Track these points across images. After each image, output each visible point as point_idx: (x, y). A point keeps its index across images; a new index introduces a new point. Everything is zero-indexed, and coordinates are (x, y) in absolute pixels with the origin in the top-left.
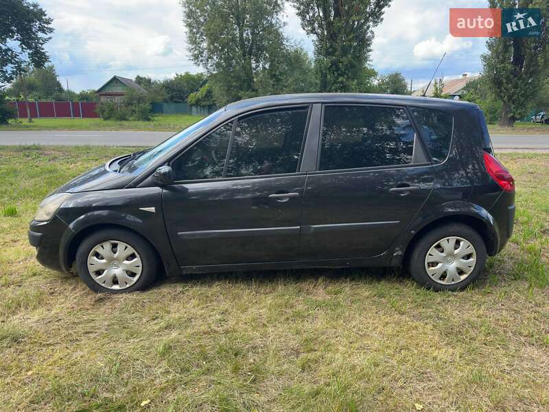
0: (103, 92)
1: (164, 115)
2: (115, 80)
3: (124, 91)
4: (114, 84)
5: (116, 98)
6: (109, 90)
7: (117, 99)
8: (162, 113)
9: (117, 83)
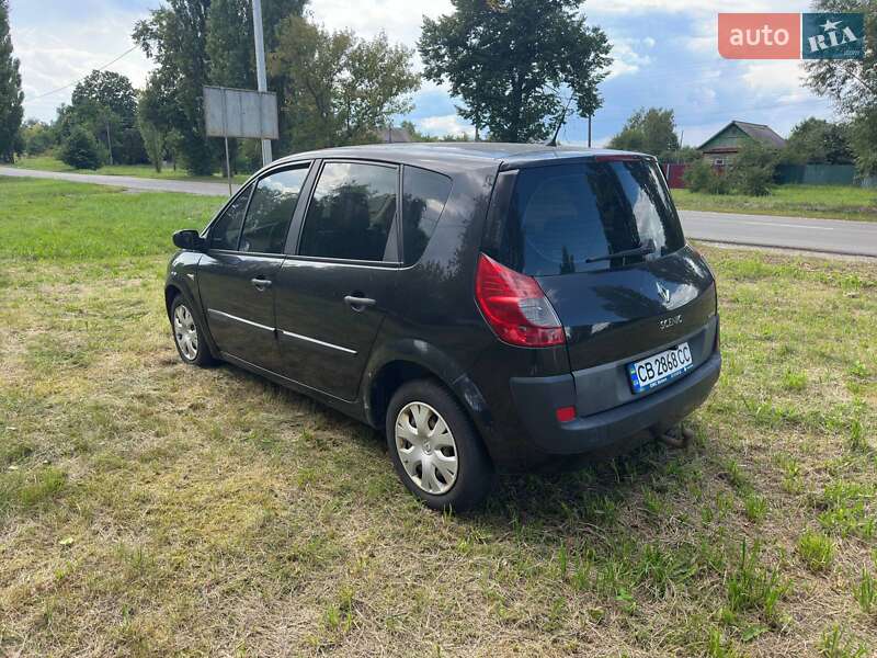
0: (709, 149)
1: (802, 186)
2: (733, 128)
3: (740, 146)
4: (730, 134)
5: (728, 157)
6: (718, 146)
7: (728, 159)
8: (801, 181)
9: (734, 132)
